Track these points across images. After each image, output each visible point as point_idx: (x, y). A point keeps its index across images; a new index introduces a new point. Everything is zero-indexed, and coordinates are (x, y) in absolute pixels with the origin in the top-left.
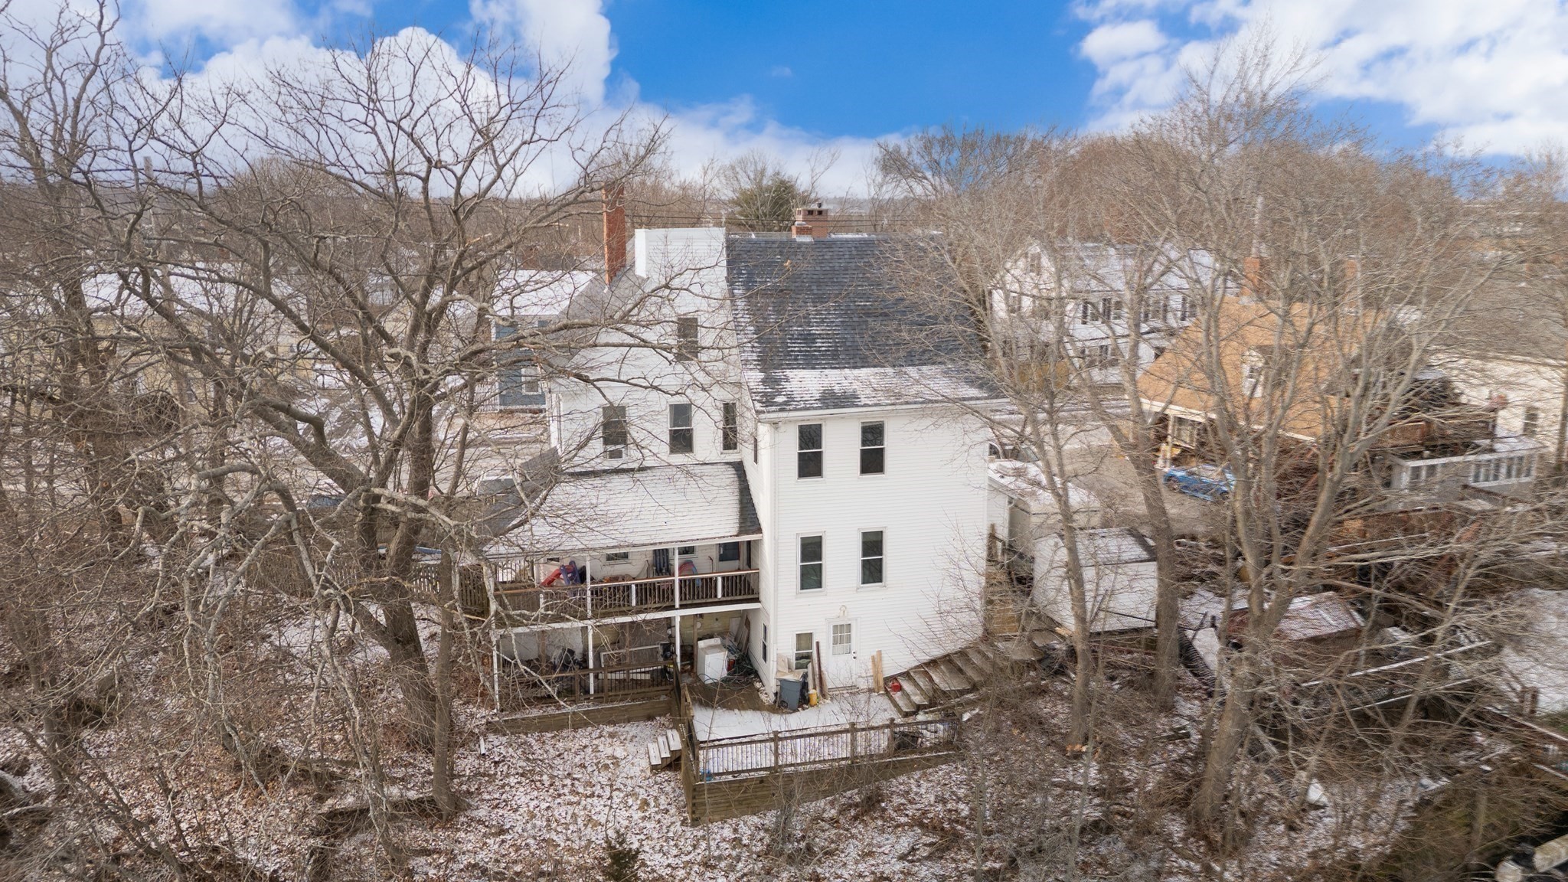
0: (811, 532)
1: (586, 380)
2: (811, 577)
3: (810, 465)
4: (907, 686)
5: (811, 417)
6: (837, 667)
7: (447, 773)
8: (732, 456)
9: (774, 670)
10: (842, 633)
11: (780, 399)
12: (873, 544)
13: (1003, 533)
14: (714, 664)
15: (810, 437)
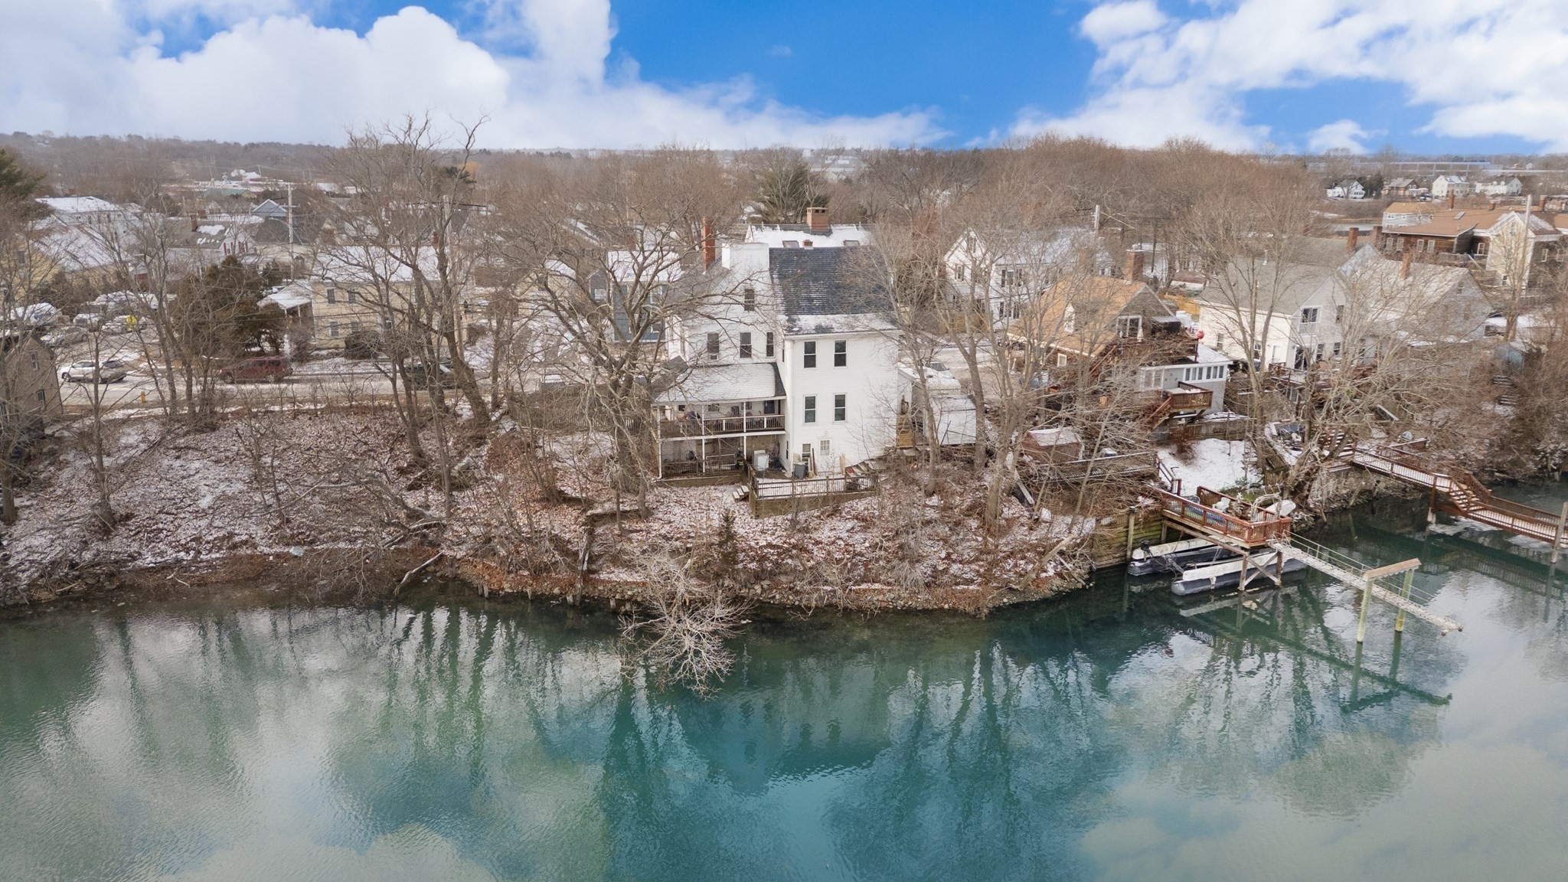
0: (810, 394)
1: (713, 319)
2: (810, 417)
3: (810, 361)
4: (856, 470)
5: (811, 338)
6: (821, 461)
7: (643, 502)
8: (771, 360)
9: (790, 464)
10: (825, 445)
11: (795, 329)
12: (840, 401)
13: (909, 399)
14: (762, 461)
15: (810, 348)
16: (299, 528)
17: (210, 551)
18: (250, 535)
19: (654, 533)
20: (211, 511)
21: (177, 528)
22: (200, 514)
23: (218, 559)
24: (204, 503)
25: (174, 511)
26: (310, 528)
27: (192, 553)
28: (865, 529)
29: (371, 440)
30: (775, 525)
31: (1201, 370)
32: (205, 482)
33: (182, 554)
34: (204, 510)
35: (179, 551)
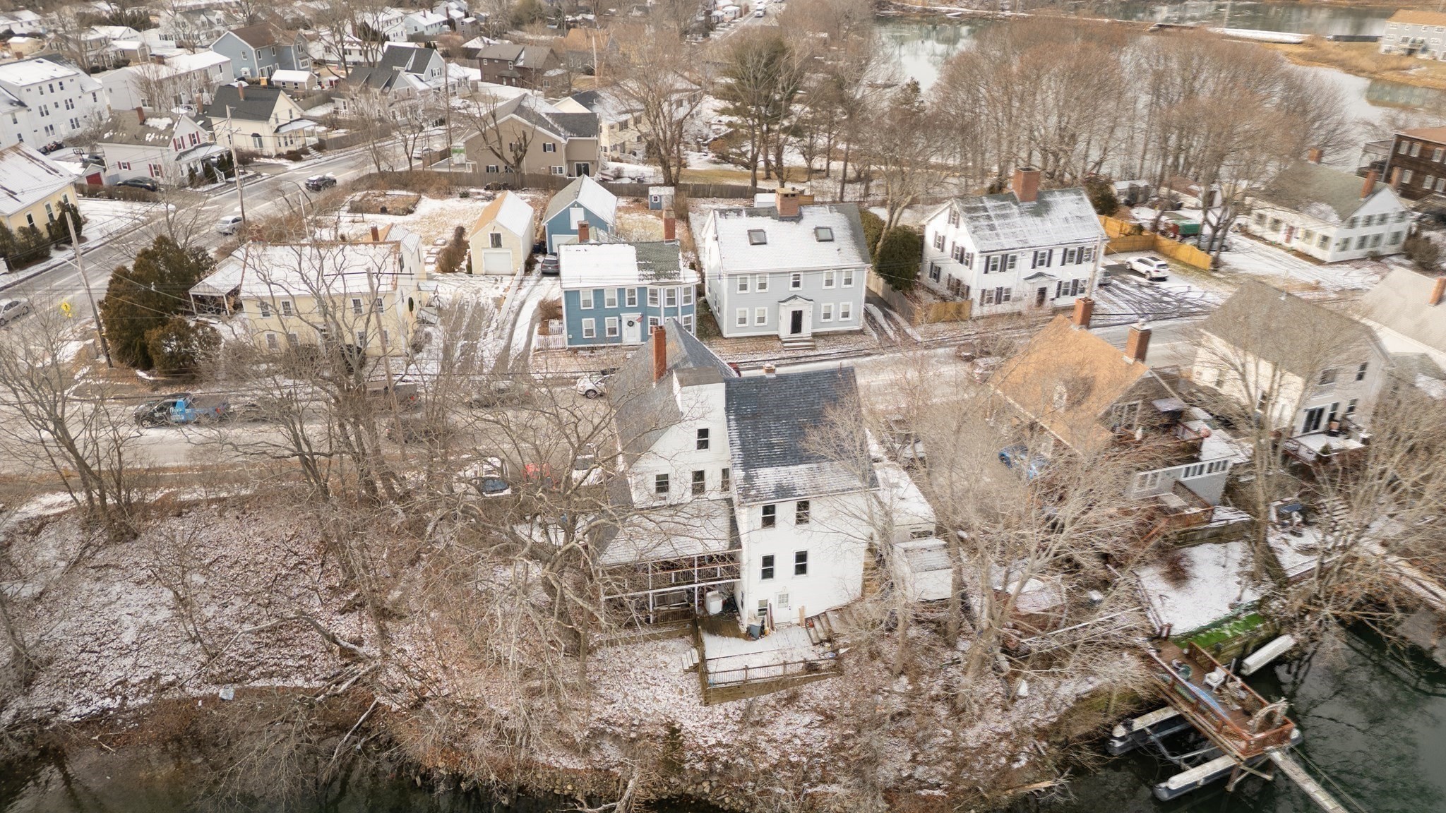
0: (768, 553)
2: (768, 573)
3: (769, 521)
4: (817, 625)
5: (769, 503)
6: (780, 614)
8: (726, 495)
9: (748, 615)
10: (784, 599)
11: (753, 492)
12: (802, 557)
13: (877, 541)
14: (715, 606)
15: (769, 510)
16: (228, 664)
17: (137, 696)
18: (177, 675)
19: (597, 716)
20: (135, 647)
21: (101, 669)
22: (124, 652)
23: (144, 705)
24: (128, 637)
25: (97, 649)
26: (239, 663)
27: (119, 698)
28: (823, 725)
29: (302, 549)
30: (727, 716)
31: (1202, 466)
32: (127, 610)
33: (108, 700)
34: (128, 646)
35: (104, 698)
